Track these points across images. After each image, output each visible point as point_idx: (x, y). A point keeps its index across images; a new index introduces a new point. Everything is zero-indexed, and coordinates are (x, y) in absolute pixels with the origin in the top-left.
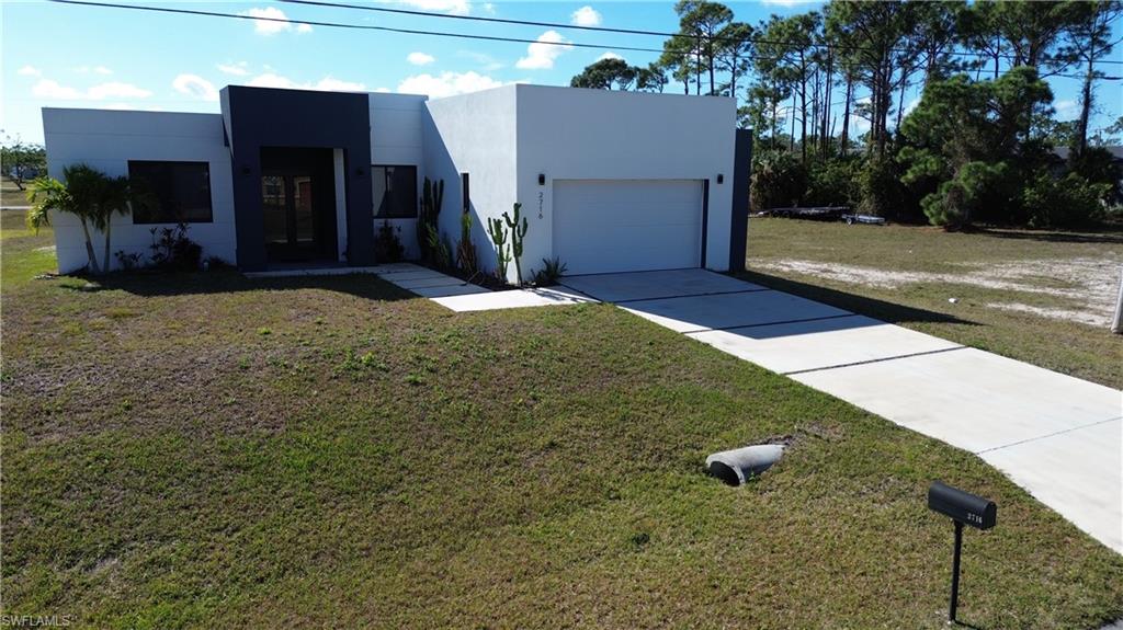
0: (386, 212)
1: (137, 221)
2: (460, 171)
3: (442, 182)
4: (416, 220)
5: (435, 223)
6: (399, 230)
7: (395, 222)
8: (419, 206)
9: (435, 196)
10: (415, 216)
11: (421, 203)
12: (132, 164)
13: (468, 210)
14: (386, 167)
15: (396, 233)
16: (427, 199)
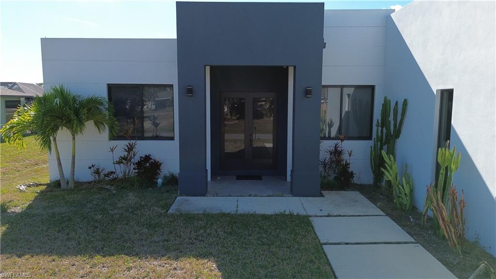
0: (343, 134)
1: (113, 138)
2: (436, 86)
3: (405, 103)
4: (370, 143)
5: (391, 152)
6: (350, 155)
7: (347, 146)
8: (375, 128)
9: (395, 119)
10: (369, 138)
11: (378, 126)
12: (111, 88)
13: (448, 137)
14: (342, 87)
15: (345, 157)
16: (384, 122)
